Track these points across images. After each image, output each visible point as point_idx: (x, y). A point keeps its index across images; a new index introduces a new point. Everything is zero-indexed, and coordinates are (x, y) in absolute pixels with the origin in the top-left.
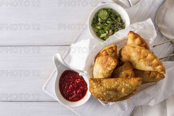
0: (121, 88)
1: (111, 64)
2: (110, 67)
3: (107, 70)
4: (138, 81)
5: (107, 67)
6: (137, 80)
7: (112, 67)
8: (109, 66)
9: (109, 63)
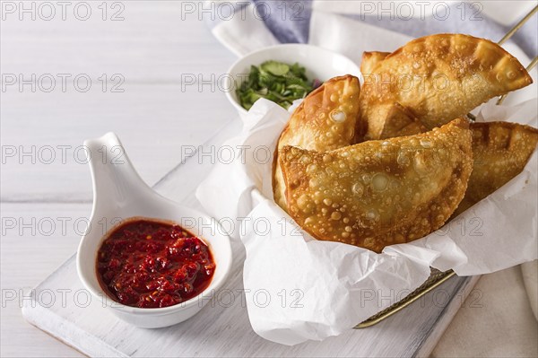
0: (411, 156)
1: (338, 96)
2: (340, 108)
3: (332, 123)
4: (458, 125)
5: (327, 114)
6: (454, 125)
7: (345, 104)
8: (333, 105)
9: (332, 98)
